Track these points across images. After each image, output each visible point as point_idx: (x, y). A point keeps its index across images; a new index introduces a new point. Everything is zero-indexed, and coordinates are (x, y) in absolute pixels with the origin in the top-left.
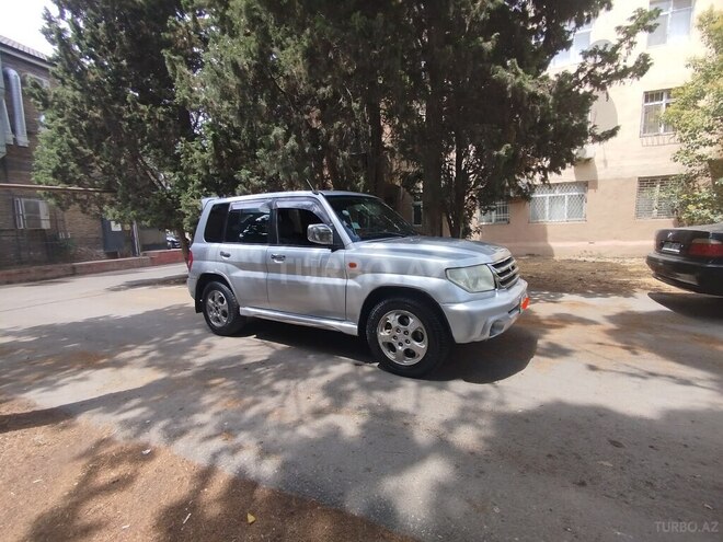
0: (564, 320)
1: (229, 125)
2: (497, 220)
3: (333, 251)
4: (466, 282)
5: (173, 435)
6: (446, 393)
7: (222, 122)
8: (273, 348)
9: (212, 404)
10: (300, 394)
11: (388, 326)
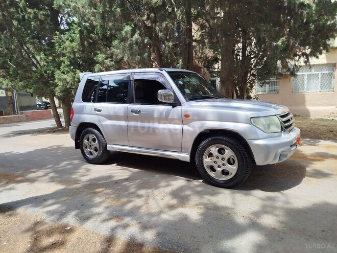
0: (323, 156)
1: (90, 23)
2: (269, 91)
3: (173, 107)
4: (264, 126)
5: (84, 219)
6: (250, 197)
7: (85, 22)
8: (130, 171)
9: (101, 203)
10: (156, 197)
11: (211, 155)
